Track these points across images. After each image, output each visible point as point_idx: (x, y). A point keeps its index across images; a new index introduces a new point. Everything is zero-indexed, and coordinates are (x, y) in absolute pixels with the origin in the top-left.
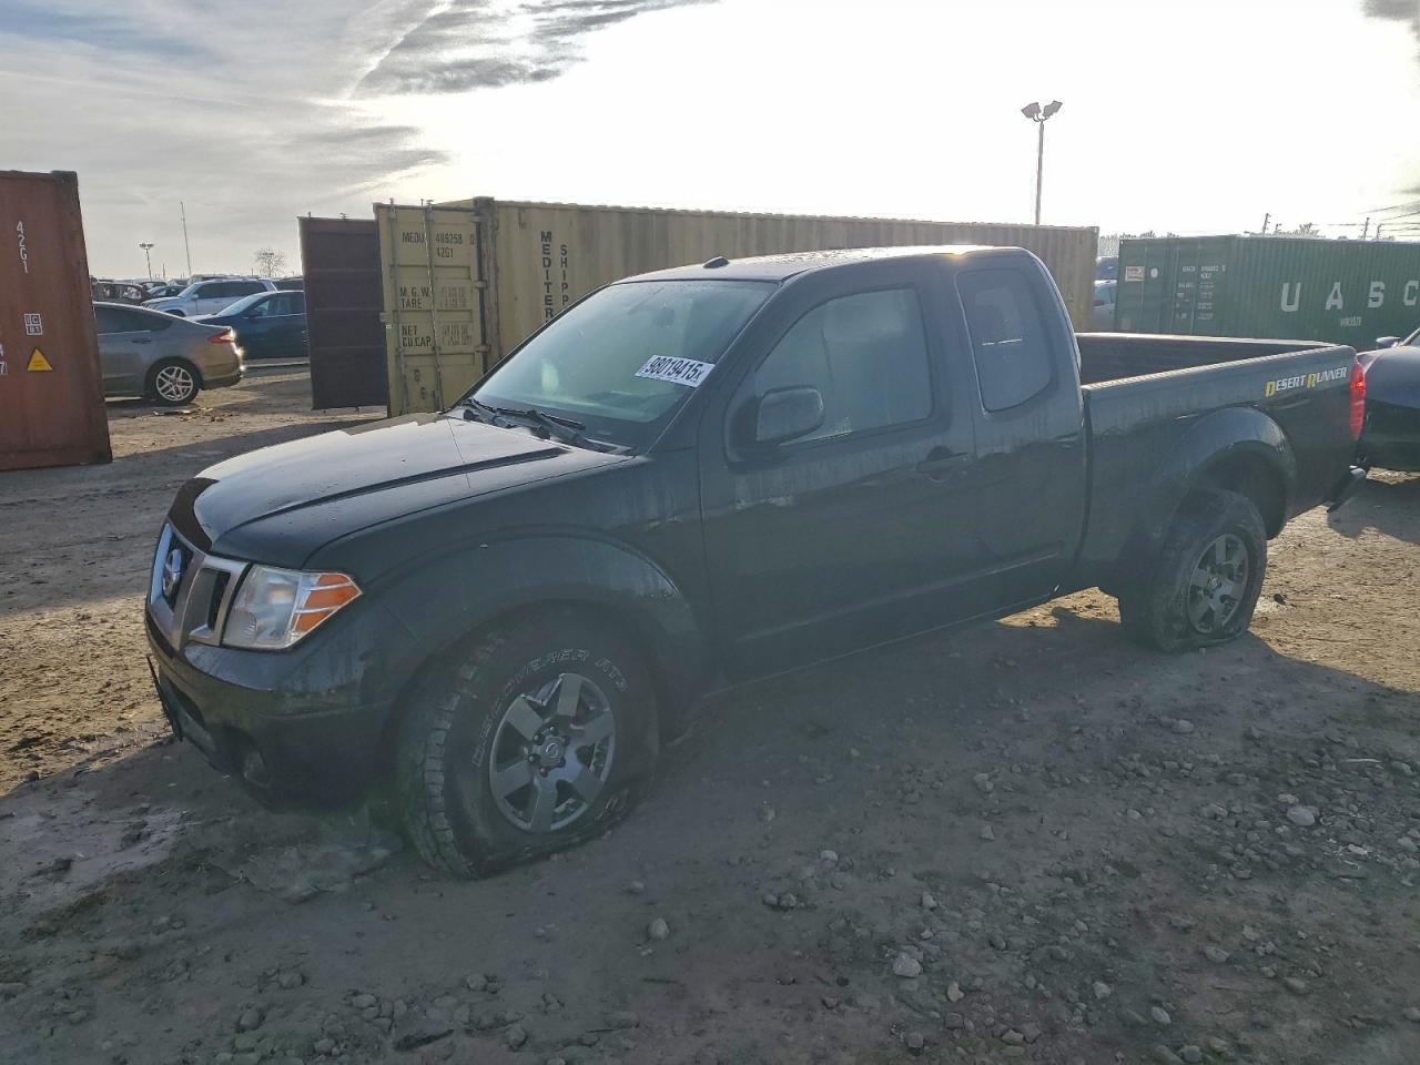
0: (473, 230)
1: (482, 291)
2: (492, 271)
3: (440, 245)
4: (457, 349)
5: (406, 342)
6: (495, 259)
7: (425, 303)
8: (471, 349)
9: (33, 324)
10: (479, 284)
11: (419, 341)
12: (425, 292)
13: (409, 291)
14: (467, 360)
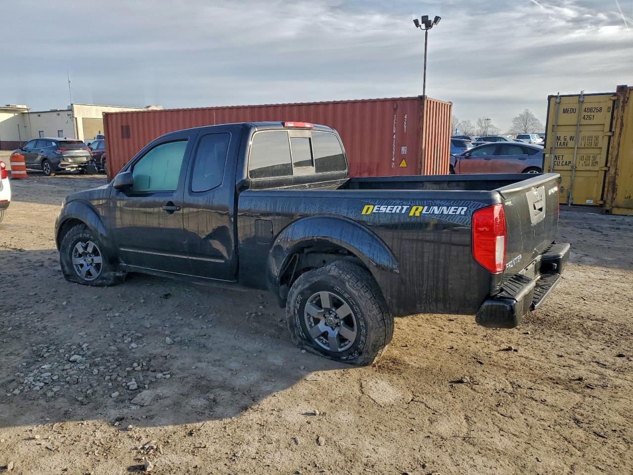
0: (610, 104)
1: (610, 137)
2: (619, 126)
3: (586, 114)
4: (588, 168)
5: (556, 163)
6: (622, 120)
7: (571, 144)
8: (596, 168)
9: (404, 150)
10: (610, 134)
11: (564, 163)
12: (572, 138)
13: (562, 139)
14: (594, 174)
